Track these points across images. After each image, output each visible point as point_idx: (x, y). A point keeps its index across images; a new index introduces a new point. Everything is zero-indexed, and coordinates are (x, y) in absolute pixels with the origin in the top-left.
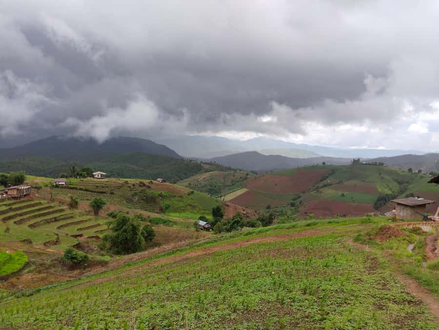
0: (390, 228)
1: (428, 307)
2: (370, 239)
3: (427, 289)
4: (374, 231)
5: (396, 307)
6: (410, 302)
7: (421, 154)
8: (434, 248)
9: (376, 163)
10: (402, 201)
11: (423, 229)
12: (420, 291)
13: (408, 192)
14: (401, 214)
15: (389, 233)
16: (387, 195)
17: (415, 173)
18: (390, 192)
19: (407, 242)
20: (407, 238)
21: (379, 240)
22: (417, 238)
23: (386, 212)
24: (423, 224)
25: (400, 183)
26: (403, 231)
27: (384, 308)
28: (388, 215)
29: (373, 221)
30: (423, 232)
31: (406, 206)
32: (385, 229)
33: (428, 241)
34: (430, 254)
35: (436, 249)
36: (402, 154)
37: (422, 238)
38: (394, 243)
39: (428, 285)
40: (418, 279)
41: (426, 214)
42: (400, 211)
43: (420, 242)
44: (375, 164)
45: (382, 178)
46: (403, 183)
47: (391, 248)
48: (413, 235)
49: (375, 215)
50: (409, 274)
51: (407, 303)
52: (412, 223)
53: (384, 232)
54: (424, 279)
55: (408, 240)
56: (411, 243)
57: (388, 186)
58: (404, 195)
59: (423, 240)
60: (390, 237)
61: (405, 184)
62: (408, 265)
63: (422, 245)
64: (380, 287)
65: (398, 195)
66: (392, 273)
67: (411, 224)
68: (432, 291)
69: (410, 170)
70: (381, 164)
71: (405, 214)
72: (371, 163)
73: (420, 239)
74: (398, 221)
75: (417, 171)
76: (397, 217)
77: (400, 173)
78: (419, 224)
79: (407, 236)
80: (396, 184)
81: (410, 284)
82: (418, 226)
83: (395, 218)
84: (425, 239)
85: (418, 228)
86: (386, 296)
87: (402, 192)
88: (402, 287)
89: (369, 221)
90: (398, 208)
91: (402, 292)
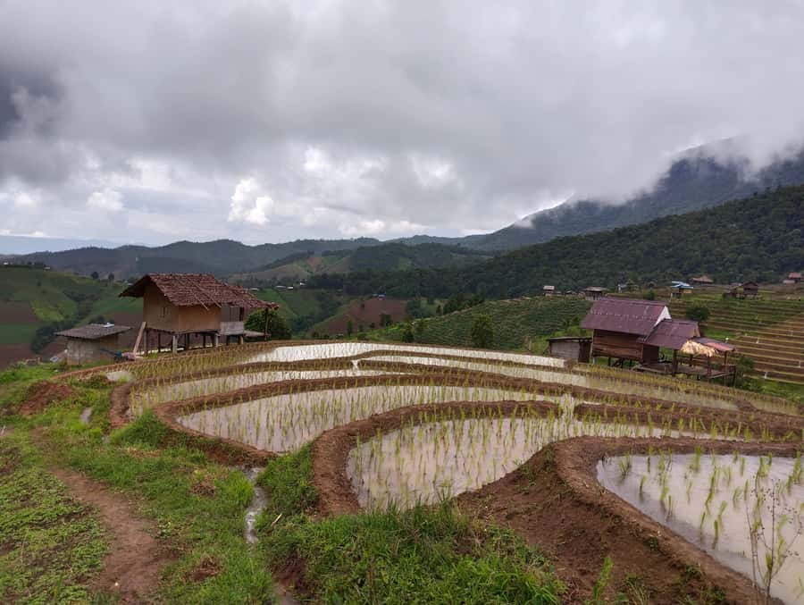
0: (48, 386)
1: (99, 514)
2: (10, 413)
3: (104, 484)
4: (18, 397)
5: (41, 534)
6: (68, 517)
7: (113, 247)
8: (123, 407)
9: (30, 263)
10: (78, 332)
11: (109, 378)
12: (91, 490)
13: (94, 315)
14: (76, 355)
15: (47, 394)
16: (55, 323)
17: (104, 281)
18: (58, 318)
19: (80, 405)
20: (81, 399)
21: (28, 412)
22: (97, 394)
23: (52, 356)
24: (110, 369)
25: (77, 300)
26: (74, 387)
27: (18, 544)
28: (56, 359)
29: (22, 377)
30: (110, 383)
31: (84, 340)
32: (39, 389)
33: (115, 397)
34: (117, 419)
35: (127, 408)
36: (79, 247)
37: (106, 393)
38: (55, 412)
39: (106, 475)
40: (90, 469)
41: (119, 351)
42: (75, 351)
43: (102, 402)
44: (29, 266)
45: (44, 292)
46: (83, 299)
47: (49, 423)
48: (92, 390)
49: (30, 364)
50: (76, 464)
51: (63, 520)
52: (92, 369)
53: (38, 394)
54: (99, 467)
55: (81, 403)
56: (88, 406)
57: (56, 306)
58: (87, 320)
59: (107, 396)
60: (48, 402)
61: (87, 301)
62: (74, 448)
63: (104, 407)
64: (18, 503)
65: (76, 322)
66: (44, 470)
67: (90, 372)
68: (111, 484)
69: (95, 276)
70: (40, 266)
71: (82, 355)
72: (19, 263)
73: (102, 395)
74: (71, 369)
75: (106, 277)
76: (70, 363)
77: (78, 282)
78: (104, 370)
79: (81, 395)
80: (72, 302)
81: (75, 481)
82: (101, 373)
83: (66, 363)
84: (110, 394)
85: (100, 376)
86: (25, 520)
87: (82, 315)
88: (61, 491)
89: (13, 377)
90: (71, 344)
91: (57, 503)
